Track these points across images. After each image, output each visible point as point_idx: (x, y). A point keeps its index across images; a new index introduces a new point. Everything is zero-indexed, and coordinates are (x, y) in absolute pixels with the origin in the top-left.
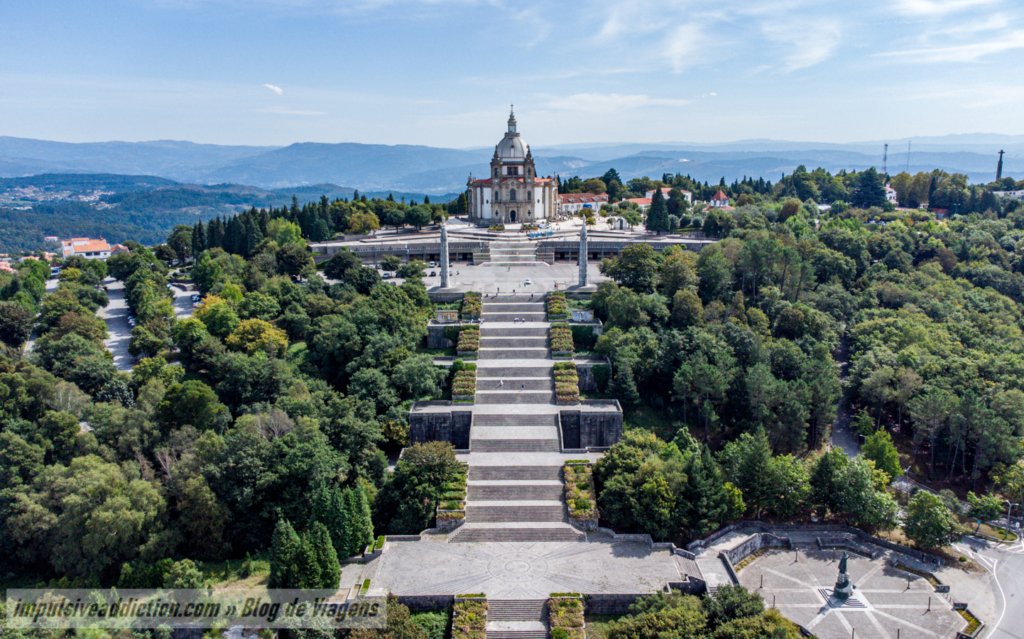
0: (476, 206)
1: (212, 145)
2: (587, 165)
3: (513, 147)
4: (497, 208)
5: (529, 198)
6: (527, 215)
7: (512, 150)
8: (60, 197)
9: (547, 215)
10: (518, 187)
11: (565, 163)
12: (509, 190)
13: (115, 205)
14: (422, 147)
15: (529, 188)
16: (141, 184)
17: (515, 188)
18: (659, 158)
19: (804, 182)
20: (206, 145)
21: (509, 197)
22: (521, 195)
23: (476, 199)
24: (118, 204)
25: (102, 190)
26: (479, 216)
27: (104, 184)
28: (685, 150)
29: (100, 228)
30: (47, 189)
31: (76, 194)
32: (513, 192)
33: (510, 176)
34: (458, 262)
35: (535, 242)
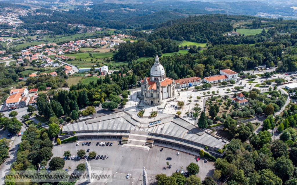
4: (146, 99)
5: (158, 96)
6: (157, 102)
7: (156, 71)
8: (79, 4)
13: (91, 8)
15: (158, 93)
21: (150, 96)
22: (155, 95)
29: (83, 20)
31: (83, 3)
32: (152, 94)
33: (155, 81)
34: (117, 139)
35: (150, 130)
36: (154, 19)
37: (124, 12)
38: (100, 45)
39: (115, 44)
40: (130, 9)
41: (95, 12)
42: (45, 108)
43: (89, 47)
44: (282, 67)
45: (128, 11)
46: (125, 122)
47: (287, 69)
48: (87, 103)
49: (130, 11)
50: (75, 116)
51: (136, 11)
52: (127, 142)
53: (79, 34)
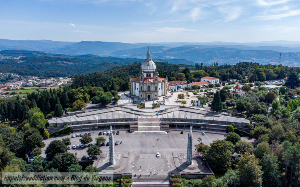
0: (133, 90)
1: (57, 41)
2: (168, 49)
3: (149, 65)
4: (141, 93)
5: (156, 89)
6: (155, 97)
7: (148, 66)
8: (8, 58)
9: (163, 94)
10: (151, 85)
11: (162, 48)
12: (147, 86)
13: (24, 61)
14: (120, 43)
15: (156, 85)
16: (34, 54)
17: (150, 85)
18: (190, 47)
19: (260, 72)
20: (56, 41)
21: (147, 89)
22: (152, 88)
23: (133, 87)
24: (25, 61)
25: (22, 56)
26: (134, 94)
27: (23, 54)
28: (197, 44)
29: (16, 70)
30: (5, 55)
31: (13, 57)
32: (149, 87)
33: (147, 78)
34: (122, 129)
35: (159, 117)
36: (95, 69)
37: (62, 64)
38: (46, 84)
39: (62, 83)
40: (68, 63)
41: (29, 64)
42: (14, 108)
43: (32, 86)
44: (253, 76)
45: (65, 64)
46: (125, 113)
47: (257, 78)
48: (67, 105)
49: (67, 64)
50: (60, 112)
51: (74, 64)
52: (138, 129)
53: (12, 82)
